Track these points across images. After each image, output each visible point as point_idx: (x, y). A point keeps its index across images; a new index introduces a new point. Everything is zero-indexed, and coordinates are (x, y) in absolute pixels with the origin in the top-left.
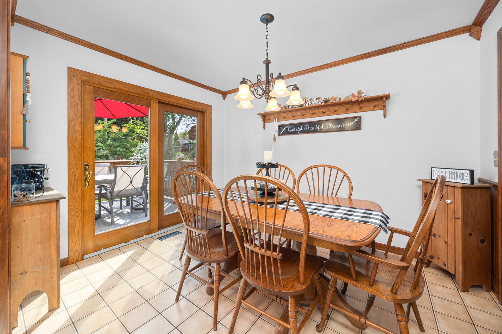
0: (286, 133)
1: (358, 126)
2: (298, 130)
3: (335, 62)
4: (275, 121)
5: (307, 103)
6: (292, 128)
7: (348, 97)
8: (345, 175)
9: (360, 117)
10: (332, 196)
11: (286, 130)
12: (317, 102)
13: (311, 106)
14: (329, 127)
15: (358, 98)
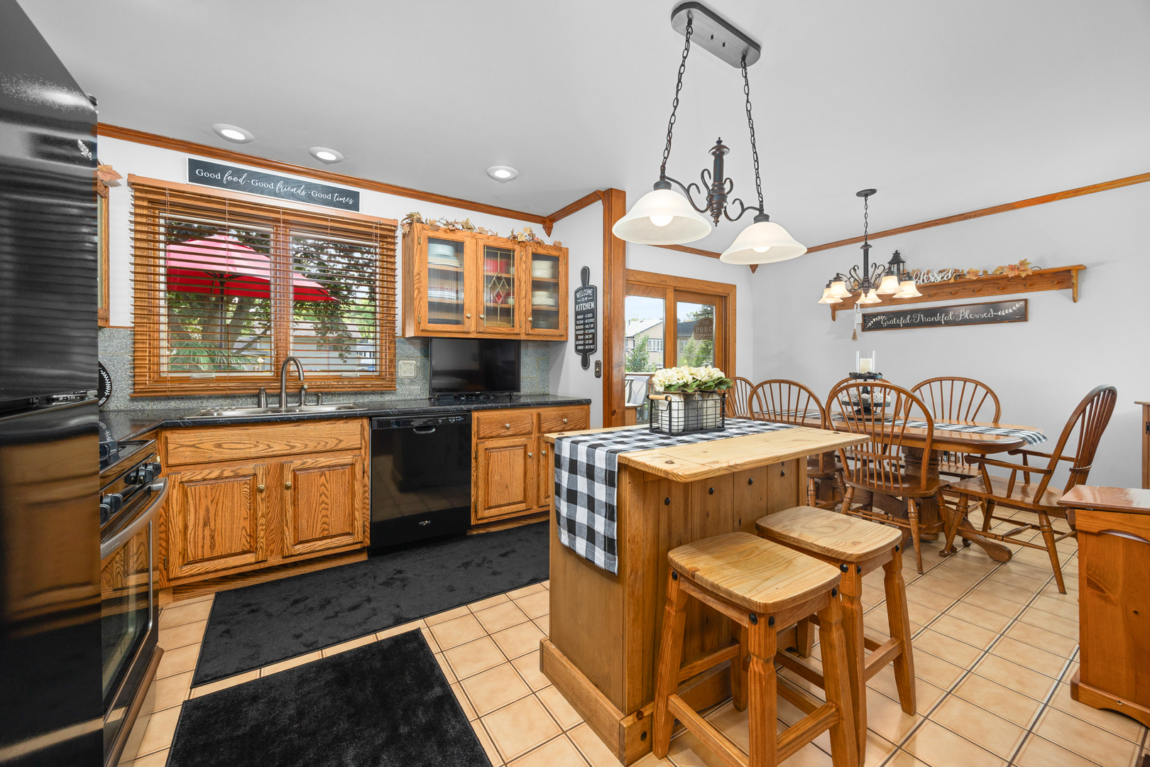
0: (878, 327)
1: (1022, 316)
2: (902, 321)
3: (975, 212)
4: (855, 308)
5: (919, 279)
6: (889, 319)
7: (1002, 268)
8: (989, 391)
9: (1026, 301)
10: (966, 420)
11: (878, 322)
12: (940, 277)
13: (928, 284)
14: (963, 317)
15: (1021, 273)
